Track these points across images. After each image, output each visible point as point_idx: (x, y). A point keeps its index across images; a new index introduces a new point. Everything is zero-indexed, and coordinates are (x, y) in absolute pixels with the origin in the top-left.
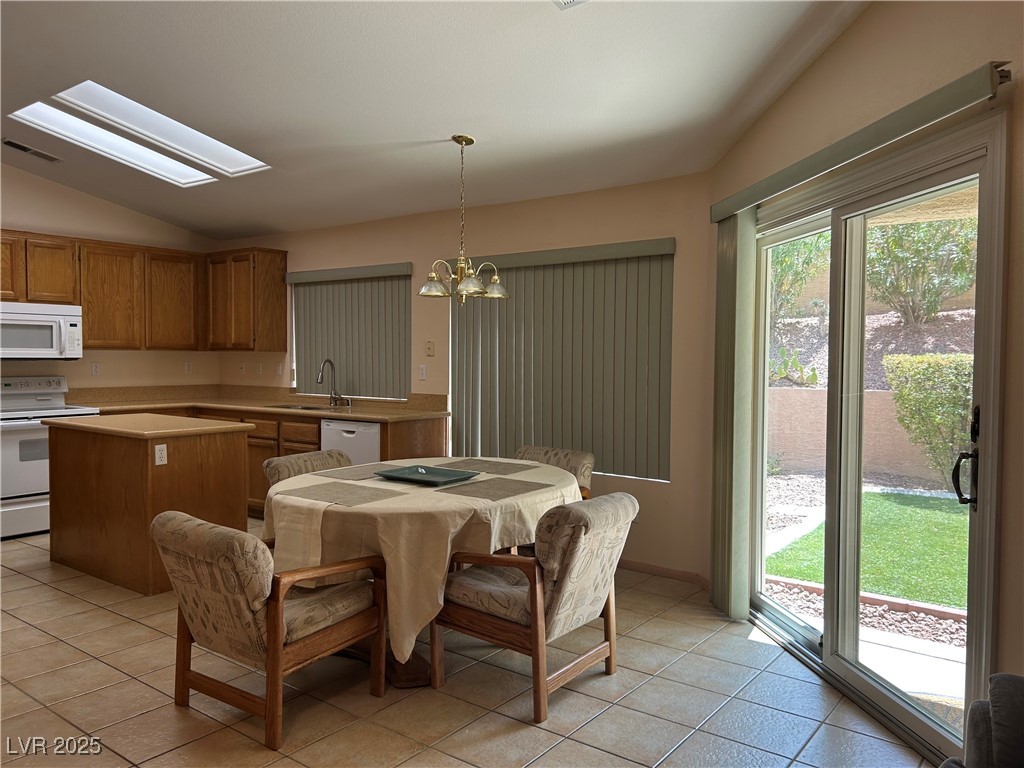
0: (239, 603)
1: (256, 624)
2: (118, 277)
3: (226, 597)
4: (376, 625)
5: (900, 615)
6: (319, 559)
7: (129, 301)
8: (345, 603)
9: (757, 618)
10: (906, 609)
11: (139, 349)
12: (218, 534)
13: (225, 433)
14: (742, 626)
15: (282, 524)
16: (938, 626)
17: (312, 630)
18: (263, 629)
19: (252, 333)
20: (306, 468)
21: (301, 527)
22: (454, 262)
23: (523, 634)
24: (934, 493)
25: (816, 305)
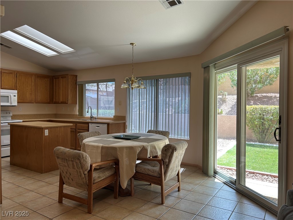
0: (81, 172)
1: (85, 178)
2: (28, 82)
3: (77, 170)
4: (116, 178)
5: (252, 175)
6: (100, 160)
7: (31, 89)
8: (108, 172)
9: (216, 176)
10: (254, 173)
11: (33, 103)
12: (75, 152)
13: (64, 127)
14: (212, 178)
15: (89, 151)
16: (262, 177)
17: (100, 180)
18: (87, 179)
19: (67, 99)
20: (90, 136)
21: (95, 151)
22: (130, 78)
23: (158, 180)
24: (256, 143)
25: (221, 92)
